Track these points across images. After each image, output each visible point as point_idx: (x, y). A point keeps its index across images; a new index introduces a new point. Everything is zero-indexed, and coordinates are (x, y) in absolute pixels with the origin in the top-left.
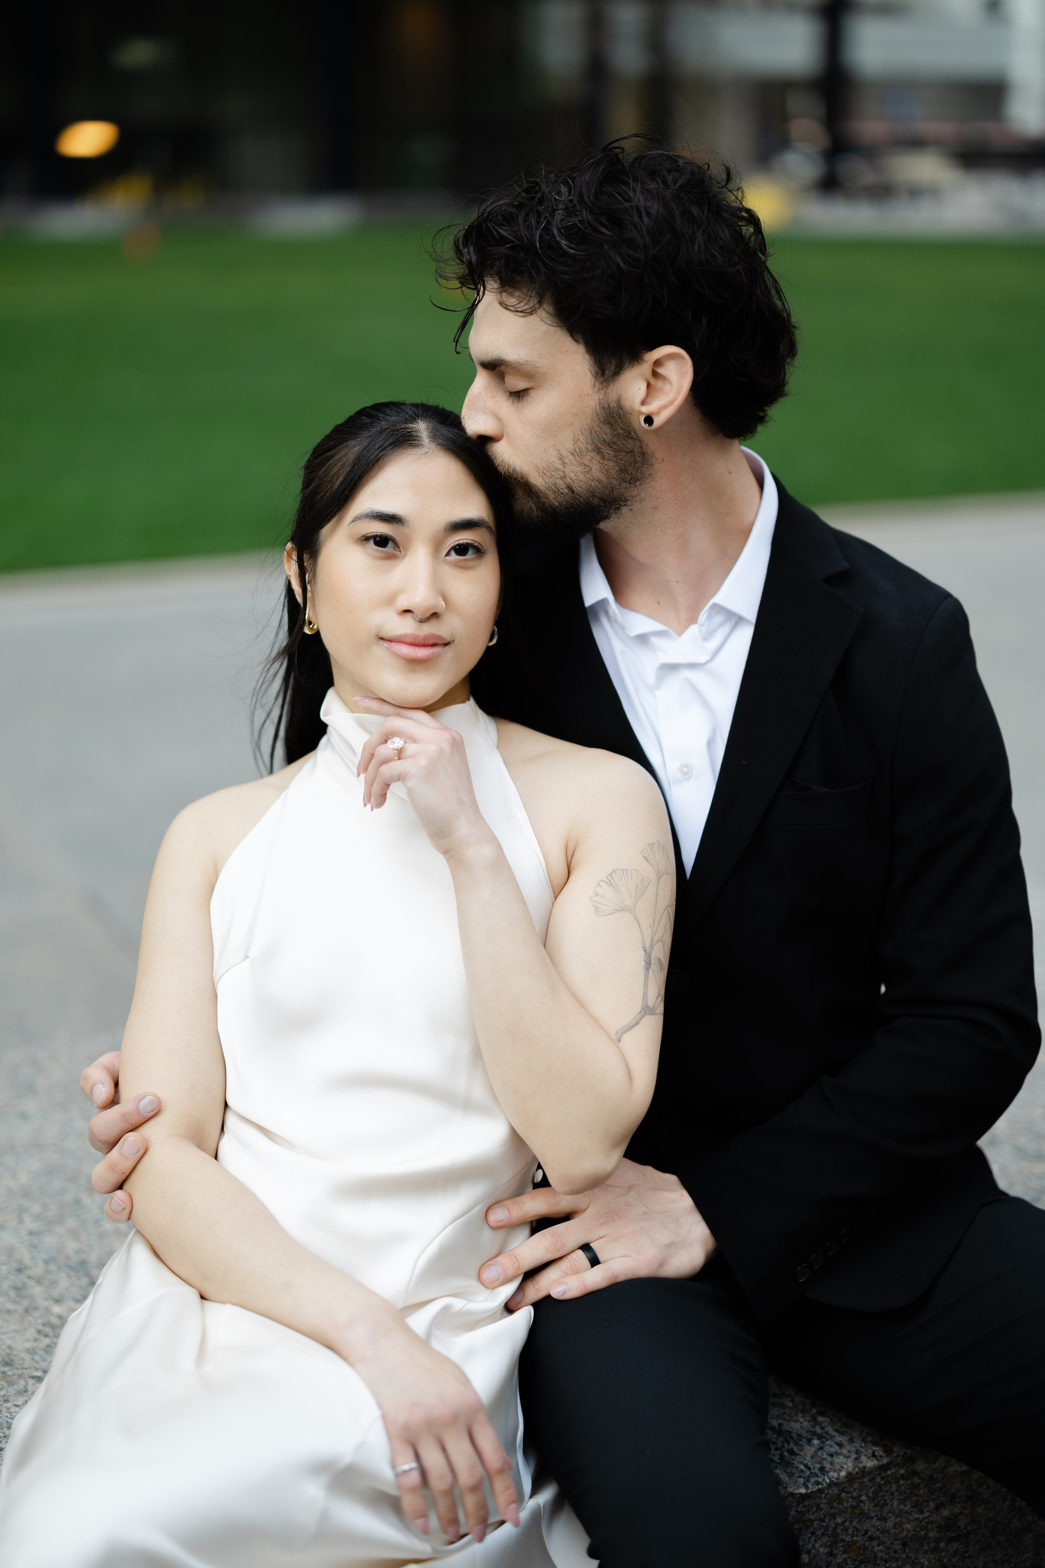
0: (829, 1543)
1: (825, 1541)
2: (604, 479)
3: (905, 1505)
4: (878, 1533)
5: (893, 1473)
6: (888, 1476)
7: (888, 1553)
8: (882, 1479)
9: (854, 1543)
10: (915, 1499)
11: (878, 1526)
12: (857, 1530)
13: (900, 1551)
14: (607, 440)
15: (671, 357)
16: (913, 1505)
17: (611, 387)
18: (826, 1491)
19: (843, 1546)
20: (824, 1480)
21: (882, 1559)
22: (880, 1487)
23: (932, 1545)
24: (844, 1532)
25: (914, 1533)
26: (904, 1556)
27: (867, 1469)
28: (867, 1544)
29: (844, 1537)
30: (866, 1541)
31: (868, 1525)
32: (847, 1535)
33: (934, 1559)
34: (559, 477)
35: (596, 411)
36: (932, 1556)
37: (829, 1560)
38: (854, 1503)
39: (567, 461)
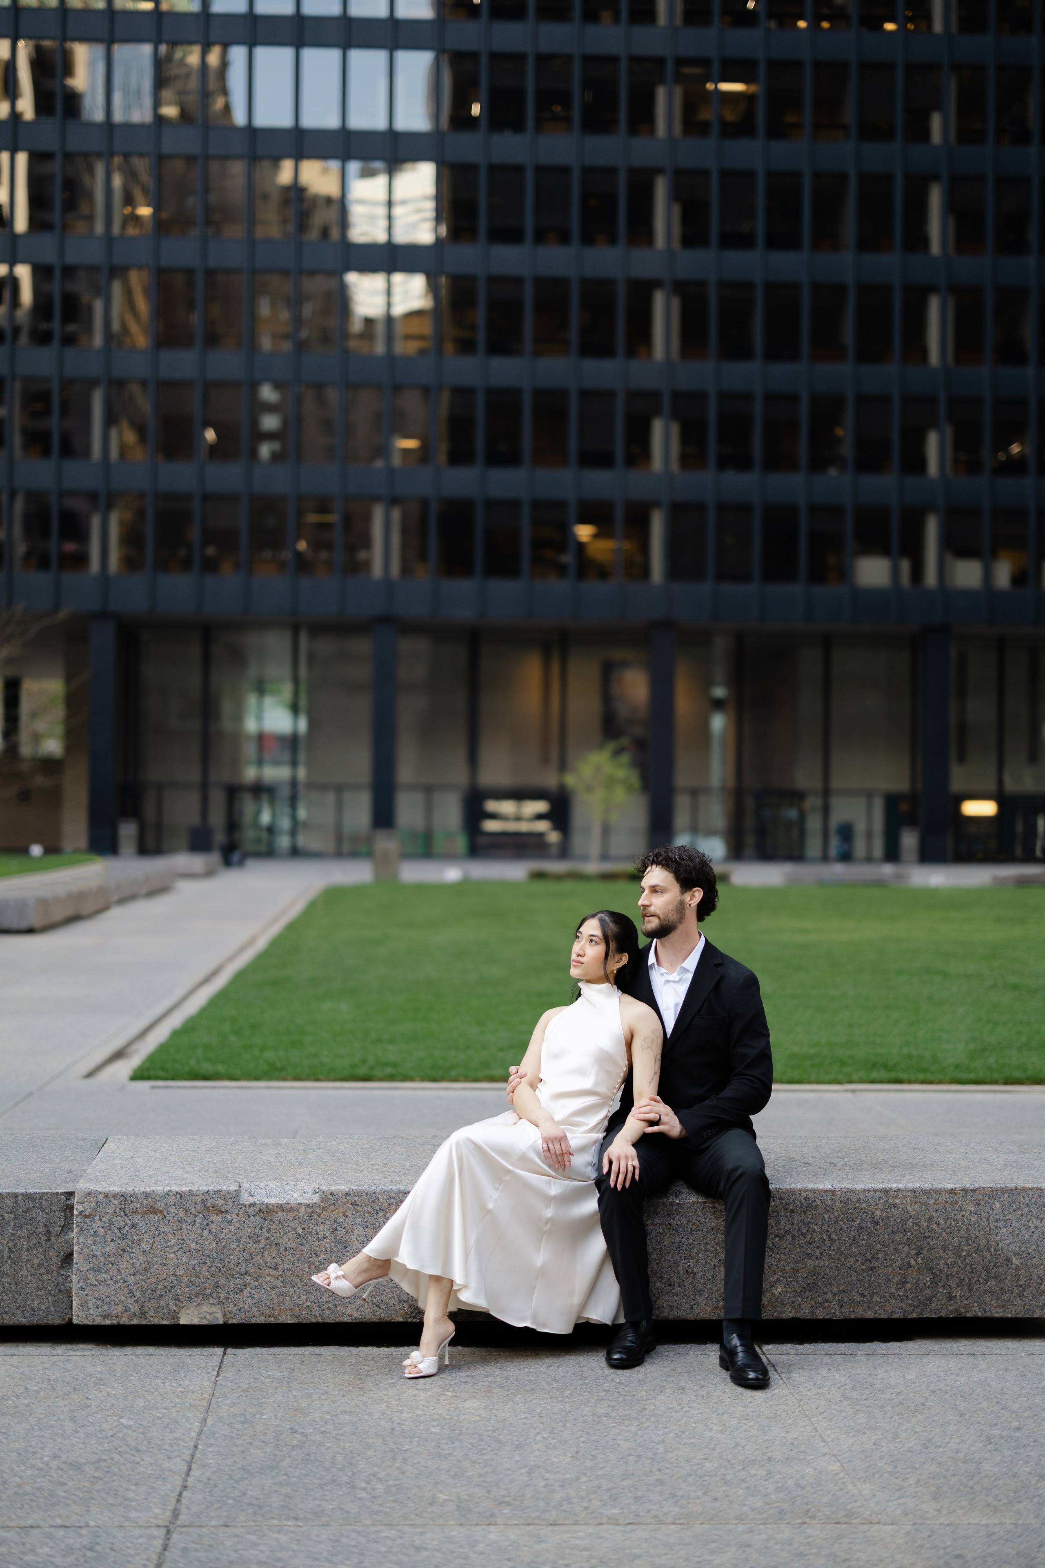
2: (676, 919)
14: (679, 909)
15: (697, 890)
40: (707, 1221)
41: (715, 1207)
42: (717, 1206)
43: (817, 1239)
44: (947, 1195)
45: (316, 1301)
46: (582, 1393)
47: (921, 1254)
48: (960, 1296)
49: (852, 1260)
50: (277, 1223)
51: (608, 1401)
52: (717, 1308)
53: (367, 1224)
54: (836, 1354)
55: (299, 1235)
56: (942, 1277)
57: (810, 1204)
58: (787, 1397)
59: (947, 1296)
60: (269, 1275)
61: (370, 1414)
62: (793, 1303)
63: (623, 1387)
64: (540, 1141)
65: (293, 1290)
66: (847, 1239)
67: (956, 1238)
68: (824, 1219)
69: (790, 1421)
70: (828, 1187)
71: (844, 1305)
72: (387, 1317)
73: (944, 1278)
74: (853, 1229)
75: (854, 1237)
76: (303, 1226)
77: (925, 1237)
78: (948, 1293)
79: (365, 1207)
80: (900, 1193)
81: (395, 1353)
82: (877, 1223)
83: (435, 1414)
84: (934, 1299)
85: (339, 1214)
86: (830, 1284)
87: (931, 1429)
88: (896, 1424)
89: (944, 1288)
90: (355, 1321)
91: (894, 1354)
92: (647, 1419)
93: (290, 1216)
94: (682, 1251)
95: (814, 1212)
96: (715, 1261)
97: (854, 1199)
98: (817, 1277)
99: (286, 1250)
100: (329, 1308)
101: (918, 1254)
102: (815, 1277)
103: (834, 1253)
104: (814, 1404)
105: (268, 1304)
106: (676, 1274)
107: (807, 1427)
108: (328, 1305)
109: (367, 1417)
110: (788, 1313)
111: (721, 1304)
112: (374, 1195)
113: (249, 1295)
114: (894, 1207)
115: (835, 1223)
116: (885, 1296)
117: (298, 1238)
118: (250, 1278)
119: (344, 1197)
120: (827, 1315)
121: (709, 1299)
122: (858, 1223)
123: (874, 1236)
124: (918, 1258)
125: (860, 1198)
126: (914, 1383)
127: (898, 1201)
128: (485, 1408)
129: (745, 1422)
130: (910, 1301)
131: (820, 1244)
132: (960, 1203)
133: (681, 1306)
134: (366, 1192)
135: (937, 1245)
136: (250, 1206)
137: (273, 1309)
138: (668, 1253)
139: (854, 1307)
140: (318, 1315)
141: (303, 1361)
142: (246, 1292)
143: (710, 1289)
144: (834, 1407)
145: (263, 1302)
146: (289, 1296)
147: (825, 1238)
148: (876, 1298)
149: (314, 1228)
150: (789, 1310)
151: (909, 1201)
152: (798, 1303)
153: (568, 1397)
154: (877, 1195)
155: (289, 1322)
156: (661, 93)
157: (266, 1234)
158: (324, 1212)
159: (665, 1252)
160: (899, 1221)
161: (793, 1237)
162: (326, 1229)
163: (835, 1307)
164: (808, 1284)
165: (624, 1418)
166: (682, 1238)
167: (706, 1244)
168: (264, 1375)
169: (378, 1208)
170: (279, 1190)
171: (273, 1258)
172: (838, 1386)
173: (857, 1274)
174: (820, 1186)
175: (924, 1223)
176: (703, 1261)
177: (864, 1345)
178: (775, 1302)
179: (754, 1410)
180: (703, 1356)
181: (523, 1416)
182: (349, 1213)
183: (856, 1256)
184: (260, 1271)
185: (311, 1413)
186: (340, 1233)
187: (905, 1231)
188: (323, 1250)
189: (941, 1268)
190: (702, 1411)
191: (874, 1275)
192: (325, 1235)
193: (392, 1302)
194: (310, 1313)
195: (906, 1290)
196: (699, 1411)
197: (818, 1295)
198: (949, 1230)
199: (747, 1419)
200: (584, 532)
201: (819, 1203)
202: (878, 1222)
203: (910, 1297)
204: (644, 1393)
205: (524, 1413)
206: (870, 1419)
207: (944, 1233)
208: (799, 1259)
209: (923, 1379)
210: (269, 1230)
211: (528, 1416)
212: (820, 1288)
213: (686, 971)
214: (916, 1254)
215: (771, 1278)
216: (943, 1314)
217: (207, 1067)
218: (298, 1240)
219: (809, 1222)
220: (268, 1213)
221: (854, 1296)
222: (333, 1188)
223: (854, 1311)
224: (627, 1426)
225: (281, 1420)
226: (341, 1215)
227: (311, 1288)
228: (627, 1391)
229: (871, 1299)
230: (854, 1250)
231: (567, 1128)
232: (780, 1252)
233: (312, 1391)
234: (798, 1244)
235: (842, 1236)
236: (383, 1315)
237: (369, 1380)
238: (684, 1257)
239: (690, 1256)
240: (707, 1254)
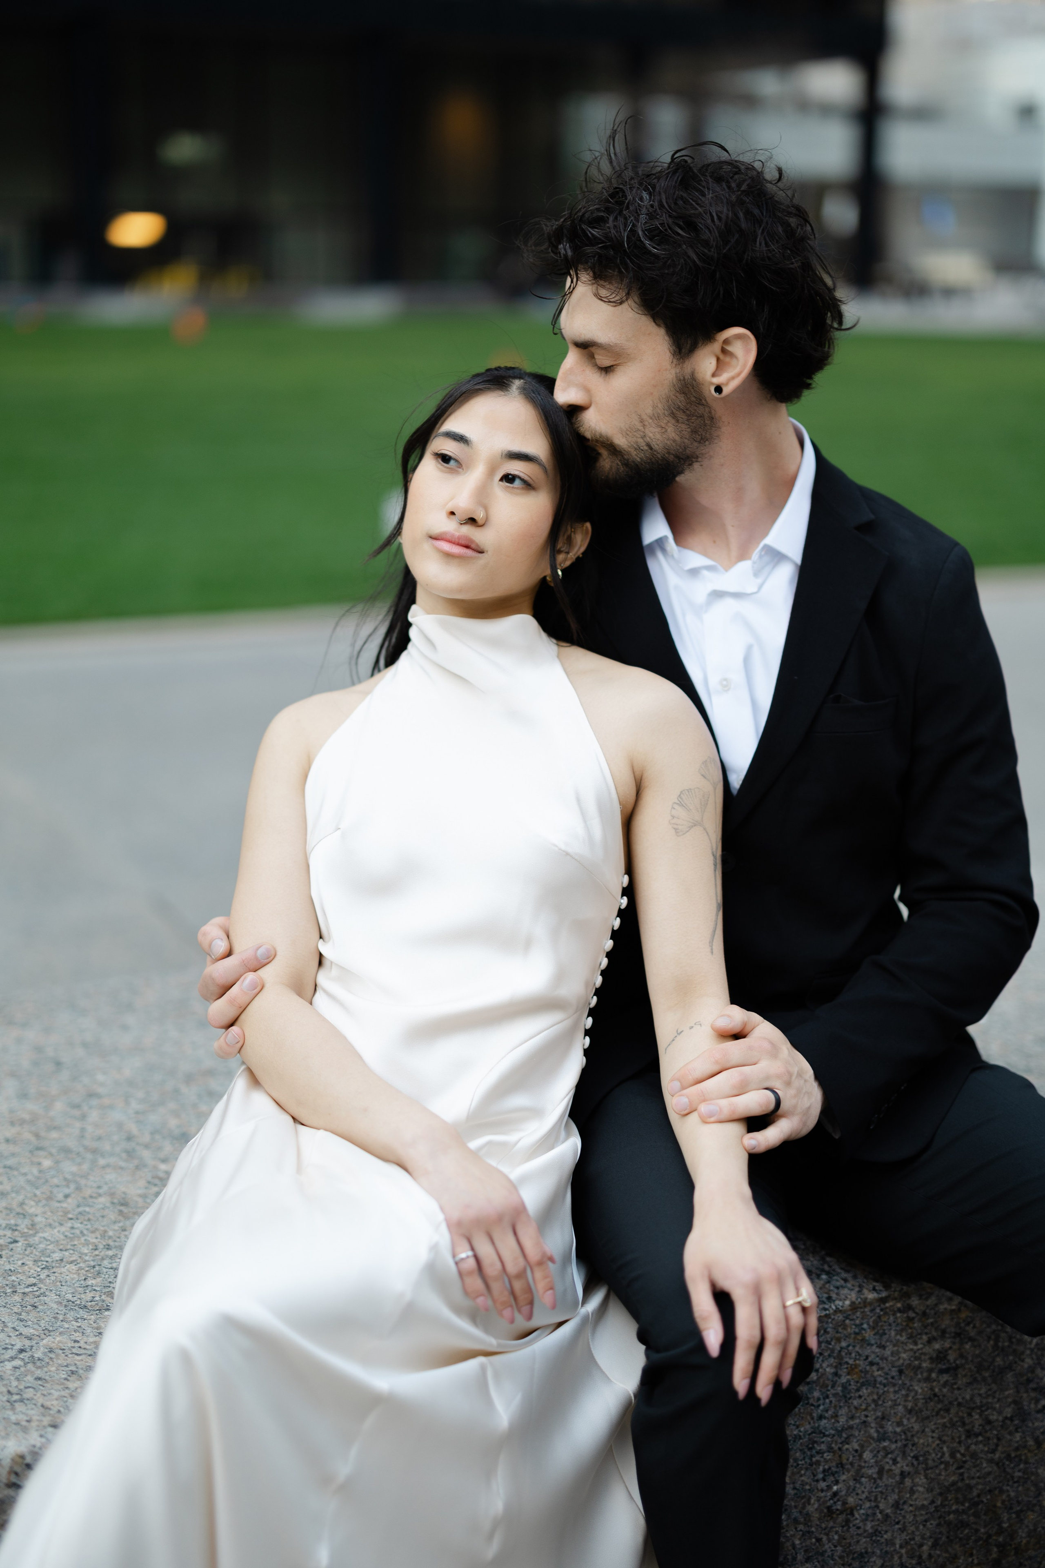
0: (834, 1364)
1: (832, 1362)
2: (677, 438)
3: (901, 1336)
4: (877, 1359)
5: (891, 1306)
6: (886, 1308)
7: (886, 1379)
8: (882, 1310)
9: (856, 1366)
10: (910, 1331)
11: (877, 1353)
12: (860, 1355)
13: (896, 1378)
14: (682, 407)
15: (739, 337)
16: (908, 1336)
17: (687, 362)
18: (833, 1317)
19: (847, 1368)
20: (830, 1307)
21: (881, 1383)
22: (879, 1317)
23: (925, 1374)
24: (848, 1356)
25: (909, 1362)
26: (900, 1382)
27: (868, 1300)
28: (868, 1368)
29: (847, 1360)
30: (867, 1365)
31: (869, 1351)
32: (850, 1358)
33: (927, 1387)
34: (640, 436)
35: (673, 383)
36: (925, 1385)
37: (834, 1380)
38: (857, 1330)
39: (646, 423)
40: (888, 1352)
41: (910, 1308)
42: (915, 1301)
64: (443, 1237)
94: (818, 1458)
166: (821, 1417)
167: (883, 1418)
176: (873, 1472)
213: (777, 556)
231: (489, 1143)
238: (824, 1471)
239: (841, 1465)
240: (885, 1448)
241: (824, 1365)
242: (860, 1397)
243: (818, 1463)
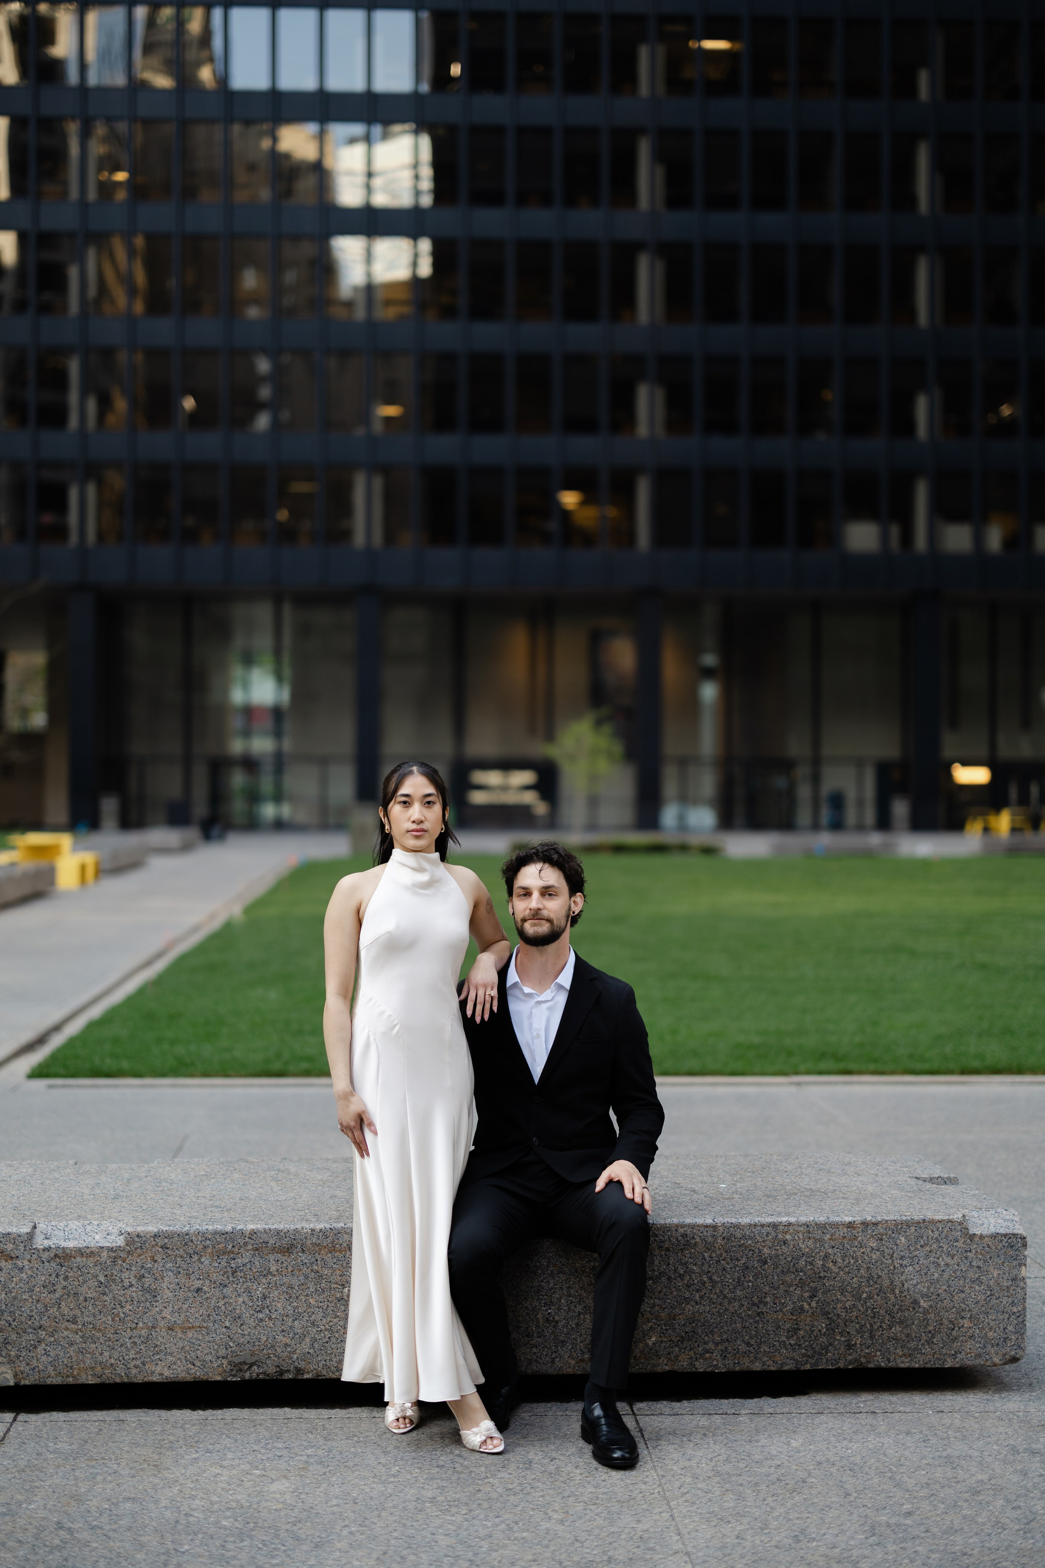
43: (696, 1281)
44: (845, 1229)
45: (121, 1358)
46: (411, 1469)
47: (815, 1296)
48: (860, 1344)
49: (736, 1304)
50: (75, 1270)
51: (439, 1481)
52: (582, 1361)
53: (180, 1270)
54: (716, 1414)
55: (101, 1283)
56: (840, 1323)
57: (688, 1241)
58: (648, 1473)
59: (845, 1344)
60: (66, 1329)
61: (156, 1502)
62: (669, 1354)
63: (462, 1461)
65: (94, 1346)
66: (731, 1281)
67: (856, 1278)
68: (704, 1258)
69: (645, 1506)
70: (709, 1221)
71: (728, 1355)
72: (204, 1375)
73: (842, 1324)
74: (738, 1269)
75: (739, 1278)
76: (106, 1273)
77: (820, 1277)
78: (846, 1341)
79: (177, 1251)
80: (791, 1228)
81: (210, 1418)
82: (765, 1263)
83: (232, 1501)
84: (830, 1347)
85: (147, 1259)
86: (712, 1332)
87: (808, 1515)
88: (768, 1509)
89: (842, 1336)
90: (165, 1381)
91: (783, 1414)
92: (479, 1505)
93: (90, 1262)
94: (541, 1297)
95: (693, 1251)
96: (579, 1308)
97: (738, 1235)
98: (697, 1325)
99: (86, 1301)
100: (136, 1367)
101: (811, 1297)
102: (694, 1324)
103: (715, 1297)
104: (677, 1482)
105: (66, 1362)
106: (535, 1323)
107: (663, 1514)
108: (134, 1362)
109: (152, 1506)
110: (664, 1366)
111: (587, 1356)
112: (187, 1237)
113: (43, 1352)
114: (785, 1243)
115: (717, 1263)
116: (774, 1345)
117: (100, 1287)
118: (44, 1333)
119: (152, 1239)
120: (708, 1368)
121: (572, 1350)
122: (743, 1262)
123: (762, 1276)
124: (812, 1301)
125: (745, 1234)
126: (799, 1452)
127: (788, 1237)
128: (293, 1492)
129: (592, 1507)
130: (804, 1351)
131: (700, 1287)
132: (860, 1238)
133: (541, 1359)
134: (178, 1233)
135: (833, 1286)
136: (44, 1250)
137: (71, 1368)
138: (525, 1298)
139: (740, 1358)
140: (123, 1374)
141: (101, 1430)
142: (40, 1349)
143: (575, 1339)
144: (700, 1486)
145: (60, 1360)
146: (90, 1353)
147: (705, 1279)
148: (764, 1348)
149: (118, 1275)
150: (665, 1363)
151: (801, 1237)
152: (675, 1354)
153: (394, 1476)
154: (764, 1230)
155: (90, 1382)
156: (644, 53)
157: (63, 1282)
158: (130, 1257)
159: (523, 1297)
160: (789, 1259)
161: (669, 1279)
162: (131, 1276)
163: (718, 1358)
164: (686, 1332)
165: (451, 1504)
166: (542, 1281)
167: (569, 1288)
168: (50, 1449)
169: (191, 1251)
170: (80, 1231)
171: (71, 1310)
172: (710, 1456)
173: (743, 1321)
174: (700, 1221)
175: (818, 1262)
176: (566, 1308)
177: (751, 1401)
178: (649, 1354)
179: (606, 1490)
180: (563, 1418)
181: (335, 1502)
182: (158, 1258)
183: (740, 1300)
184: (57, 1325)
185: (88, 1500)
186: (148, 1281)
187: (797, 1271)
188: (129, 1300)
189: (839, 1313)
190: (545, 1493)
191: (762, 1321)
192: (131, 1282)
193: (209, 1358)
194: (114, 1372)
195: (798, 1338)
196: (541, 1494)
197: (698, 1345)
198: (847, 1269)
199: (595, 1504)
200: (570, 499)
201: (698, 1240)
202: (766, 1261)
203: (803, 1346)
204: (483, 1469)
205: (337, 1498)
206: (739, 1501)
207: (841, 1273)
208: (675, 1303)
209: (810, 1447)
210: (66, 1278)
211: (341, 1502)
212: (700, 1336)
214: (810, 1297)
215: (644, 1326)
216: (841, 1365)
217: (109, 1063)
218: (100, 1289)
219: (687, 1262)
220: (64, 1258)
221: (739, 1345)
222: (140, 1229)
223: (739, 1363)
224: (453, 1515)
225: (50, 1510)
226: (149, 1260)
227: (115, 1343)
228: (465, 1466)
229: (758, 1349)
230: (739, 1293)
232: (654, 1296)
233: (99, 1471)
234: (675, 1287)
235: (725, 1277)
236: (198, 1374)
237: (170, 1454)
238: (544, 1303)
239: (551, 1302)
240: (570, 1300)
241: (543, 1261)
242: (559, 1277)
243: (542, 1299)
